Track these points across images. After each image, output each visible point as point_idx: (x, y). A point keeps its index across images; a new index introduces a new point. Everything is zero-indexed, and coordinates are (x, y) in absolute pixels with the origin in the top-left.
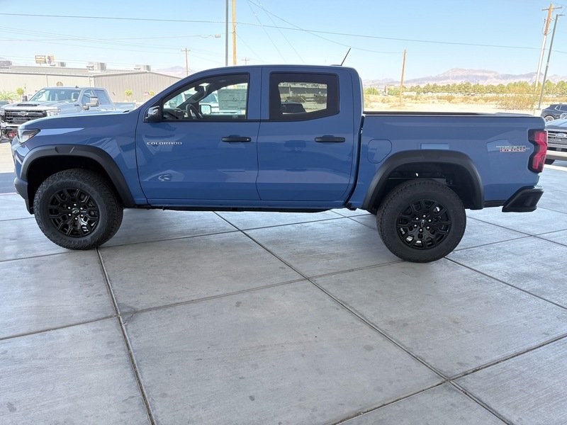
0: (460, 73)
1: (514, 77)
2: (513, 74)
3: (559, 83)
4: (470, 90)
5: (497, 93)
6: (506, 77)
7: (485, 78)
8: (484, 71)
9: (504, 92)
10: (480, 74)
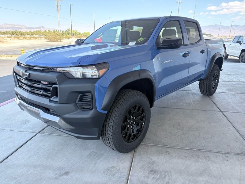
0: (9, 26)
1: (33, 28)
2: (33, 27)
3: (53, 31)
4: (18, 34)
5: (31, 35)
6: (30, 28)
7: (21, 29)
8: (19, 25)
9: (33, 35)
10: (18, 27)
